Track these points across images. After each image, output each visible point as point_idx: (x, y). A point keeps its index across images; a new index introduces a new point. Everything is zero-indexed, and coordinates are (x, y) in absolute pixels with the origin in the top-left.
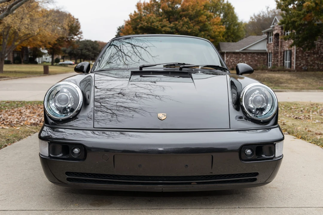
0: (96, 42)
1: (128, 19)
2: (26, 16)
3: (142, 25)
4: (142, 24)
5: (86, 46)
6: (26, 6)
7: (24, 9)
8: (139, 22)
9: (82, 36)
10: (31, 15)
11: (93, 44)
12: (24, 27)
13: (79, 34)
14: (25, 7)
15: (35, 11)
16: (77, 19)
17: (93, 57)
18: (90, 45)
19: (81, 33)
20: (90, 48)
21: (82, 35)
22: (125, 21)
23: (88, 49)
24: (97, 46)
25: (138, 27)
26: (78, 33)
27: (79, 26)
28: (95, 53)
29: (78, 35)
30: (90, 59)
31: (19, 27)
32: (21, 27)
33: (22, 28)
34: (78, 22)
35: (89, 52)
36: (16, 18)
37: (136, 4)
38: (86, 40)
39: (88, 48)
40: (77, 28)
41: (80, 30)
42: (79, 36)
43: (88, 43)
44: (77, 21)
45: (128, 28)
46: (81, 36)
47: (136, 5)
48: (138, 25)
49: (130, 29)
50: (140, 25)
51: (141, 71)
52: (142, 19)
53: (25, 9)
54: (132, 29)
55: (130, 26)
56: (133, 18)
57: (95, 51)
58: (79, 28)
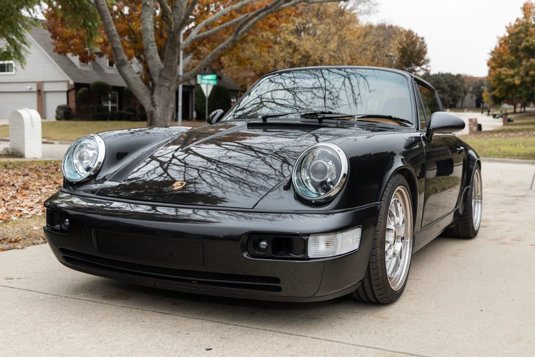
0: (459, 76)
1: (505, 34)
2: (333, 38)
3: (528, 44)
4: (527, 41)
5: (438, 82)
6: (333, 22)
7: (330, 27)
8: (524, 38)
9: (429, 66)
10: (341, 36)
11: (452, 80)
12: (327, 55)
13: (424, 63)
14: (331, 23)
15: (347, 29)
16: (423, 39)
17: (452, 103)
18: (447, 82)
19: (428, 61)
20: (445, 86)
21: (429, 64)
22: (498, 37)
23: (442, 89)
24: (459, 84)
25: (520, 47)
26: (422, 61)
27: (425, 50)
28: (454, 97)
29: (422, 65)
30: (448, 107)
31: (321, 56)
32: (323, 56)
33: (325, 57)
34: (423, 42)
35: (444, 95)
36: (318, 41)
37: (522, 6)
38: (440, 74)
39: (442, 86)
40: (421, 53)
41: (426, 57)
42: (424, 66)
43: (442, 78)
44: (421, 41)
45: (502, 51)
46: (427, 67)
47: (521, 8)
48: (520, 44)
49: (505, 51)
50: (524, 44)
51: (265, 123)
52: (528, 33)
53: (332, 26)
54: (509, 51)
55: (507, 47)
56: (512, 32)
57: (455, 93)
58: (425, 53)
